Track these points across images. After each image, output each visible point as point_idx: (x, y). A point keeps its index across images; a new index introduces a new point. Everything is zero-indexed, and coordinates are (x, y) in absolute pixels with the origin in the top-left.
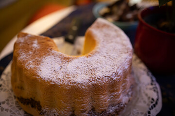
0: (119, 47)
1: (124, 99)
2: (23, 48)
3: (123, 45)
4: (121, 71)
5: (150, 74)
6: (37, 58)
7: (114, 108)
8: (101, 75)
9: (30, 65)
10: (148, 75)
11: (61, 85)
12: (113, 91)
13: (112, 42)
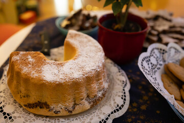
0: (93, 48)
1: (106, 85)
2: (22, 63)
3: (96, 47)
4: (101, 64)
5: (116, 65)
6: (37, 69)
7: (101, 93)
8: (89, 69)
9: (34, 75)
10: (115, 66)
11: (64, 82)
12: (98, 80)
13: (87, 46)
